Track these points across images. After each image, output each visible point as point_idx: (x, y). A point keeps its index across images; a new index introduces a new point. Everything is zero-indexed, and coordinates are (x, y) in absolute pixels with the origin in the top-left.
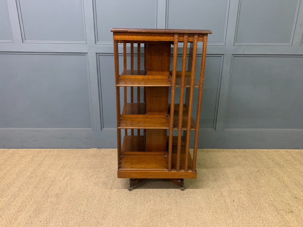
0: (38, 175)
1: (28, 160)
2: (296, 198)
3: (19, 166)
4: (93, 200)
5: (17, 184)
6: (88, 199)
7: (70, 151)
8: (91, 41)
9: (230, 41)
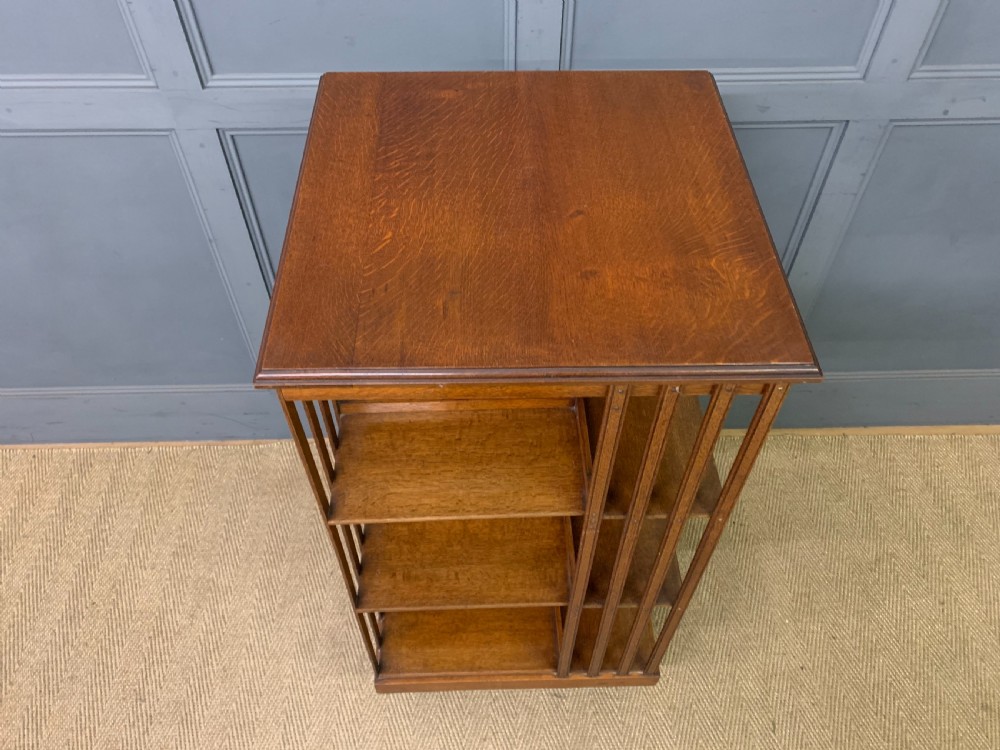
0: (97, 600)
1: (51, 516)
2: (985, 707)
3: (23, 547)
4: (303, 732)
5: (32, 653)
6: (285, 728)
7: (194, 454)
8: (175, 74)
9: (895, 61)
